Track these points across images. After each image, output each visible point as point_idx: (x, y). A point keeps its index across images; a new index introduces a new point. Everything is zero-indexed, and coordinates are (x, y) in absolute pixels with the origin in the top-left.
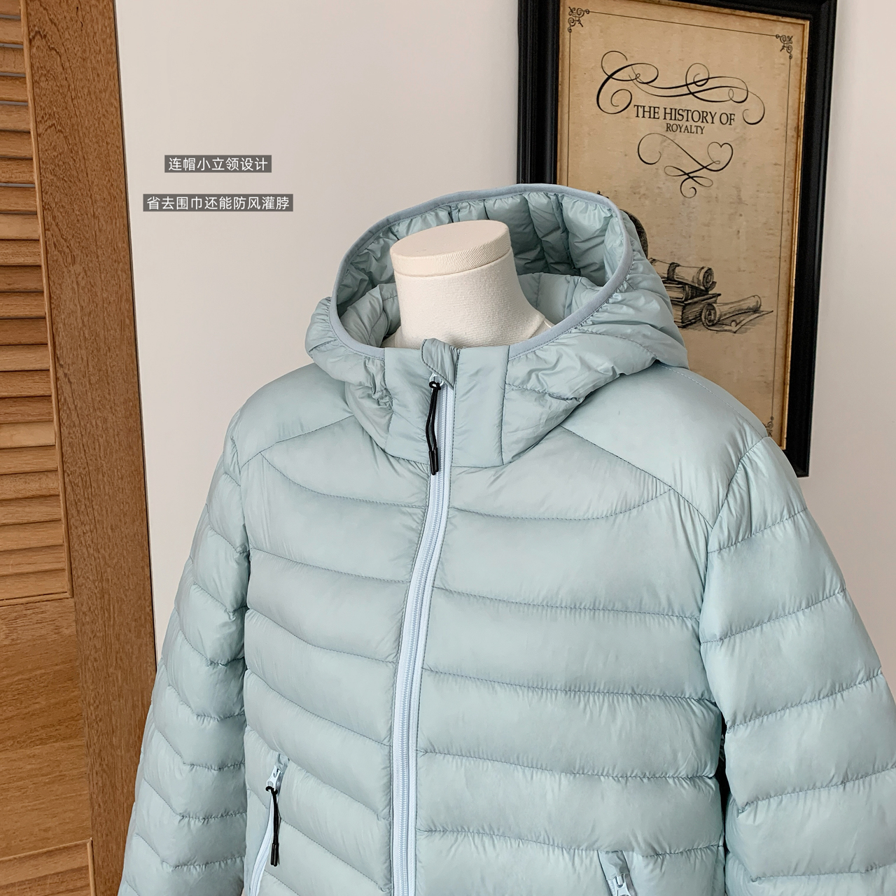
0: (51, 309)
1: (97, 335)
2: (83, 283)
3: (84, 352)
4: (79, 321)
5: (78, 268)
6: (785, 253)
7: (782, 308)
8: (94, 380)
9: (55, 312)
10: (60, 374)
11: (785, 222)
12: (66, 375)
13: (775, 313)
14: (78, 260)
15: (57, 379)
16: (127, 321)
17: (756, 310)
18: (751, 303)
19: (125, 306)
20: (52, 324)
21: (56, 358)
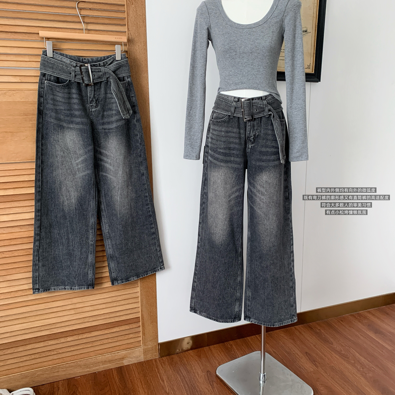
0: (127, 16)
1: (137, 23)
2: (134, 10)
3: (134, 28)
4: (133, 19)
5: (133, 6)
6: (315, 16)
7: (314, 32)
8: (137, 35)
9: (128, 17)
10: (129, 33)
11: (315, 6)
12: (130, 33)
13: (311, 32)
14: (133, 4)
15: (128, 34)
16: (144, 21)
17: (306, 31)
18: (305, 29)
19: (144, 16)
20: (127, 20)
21: (128, 29)
